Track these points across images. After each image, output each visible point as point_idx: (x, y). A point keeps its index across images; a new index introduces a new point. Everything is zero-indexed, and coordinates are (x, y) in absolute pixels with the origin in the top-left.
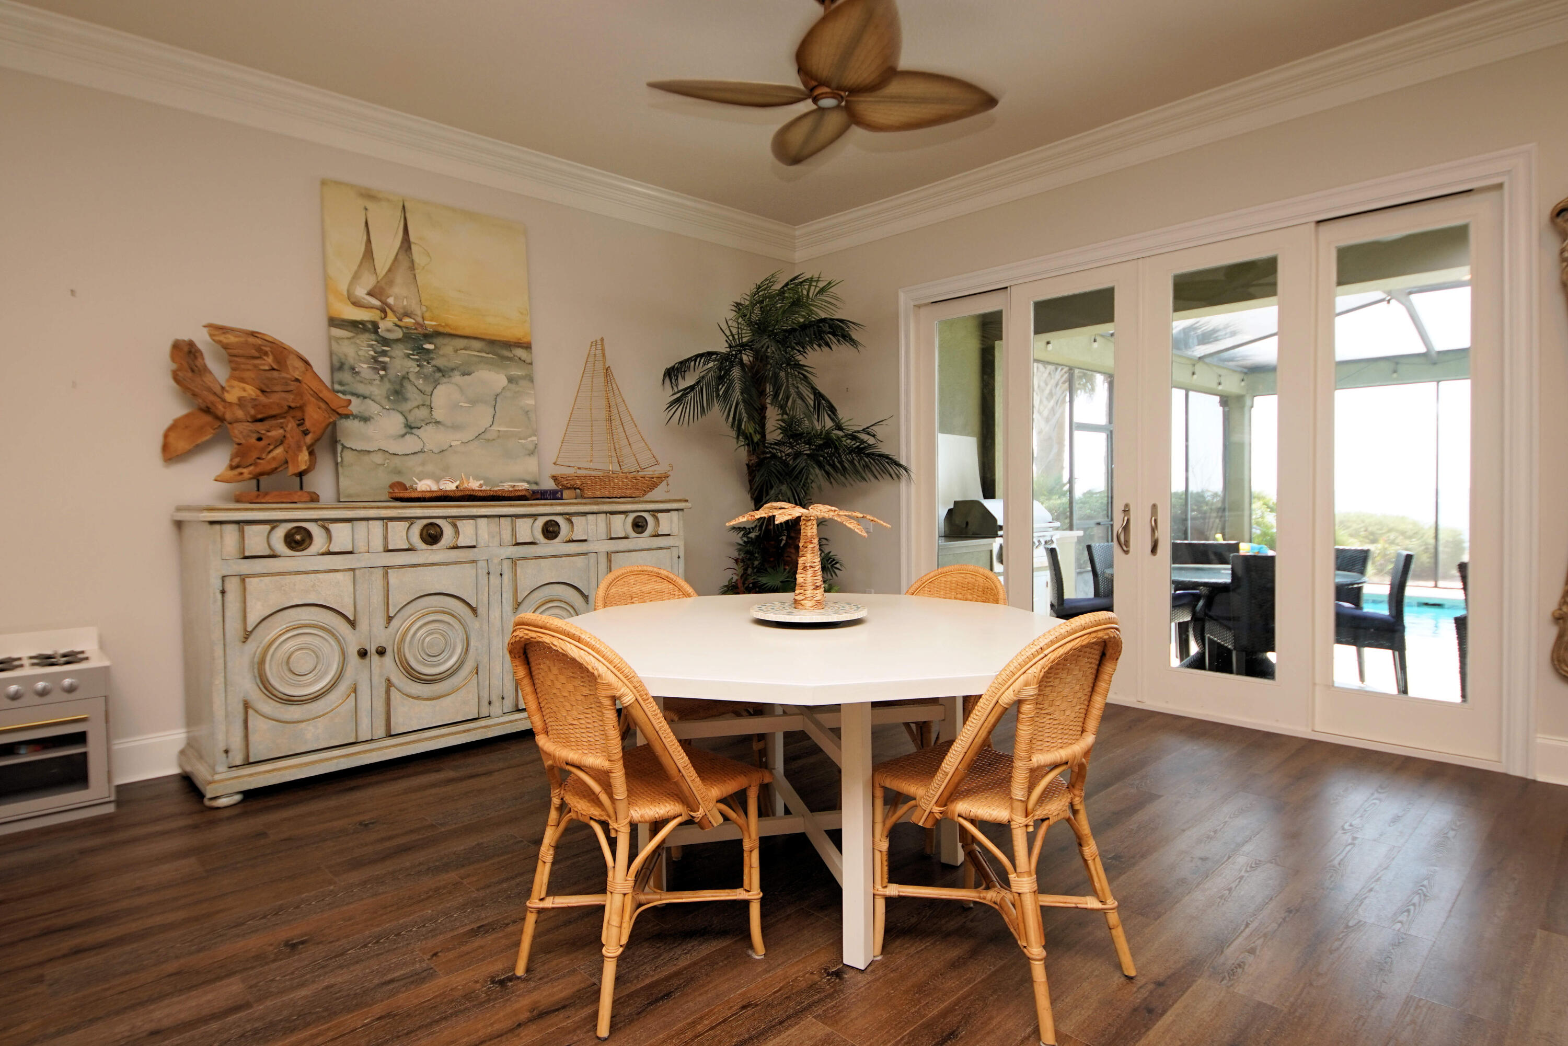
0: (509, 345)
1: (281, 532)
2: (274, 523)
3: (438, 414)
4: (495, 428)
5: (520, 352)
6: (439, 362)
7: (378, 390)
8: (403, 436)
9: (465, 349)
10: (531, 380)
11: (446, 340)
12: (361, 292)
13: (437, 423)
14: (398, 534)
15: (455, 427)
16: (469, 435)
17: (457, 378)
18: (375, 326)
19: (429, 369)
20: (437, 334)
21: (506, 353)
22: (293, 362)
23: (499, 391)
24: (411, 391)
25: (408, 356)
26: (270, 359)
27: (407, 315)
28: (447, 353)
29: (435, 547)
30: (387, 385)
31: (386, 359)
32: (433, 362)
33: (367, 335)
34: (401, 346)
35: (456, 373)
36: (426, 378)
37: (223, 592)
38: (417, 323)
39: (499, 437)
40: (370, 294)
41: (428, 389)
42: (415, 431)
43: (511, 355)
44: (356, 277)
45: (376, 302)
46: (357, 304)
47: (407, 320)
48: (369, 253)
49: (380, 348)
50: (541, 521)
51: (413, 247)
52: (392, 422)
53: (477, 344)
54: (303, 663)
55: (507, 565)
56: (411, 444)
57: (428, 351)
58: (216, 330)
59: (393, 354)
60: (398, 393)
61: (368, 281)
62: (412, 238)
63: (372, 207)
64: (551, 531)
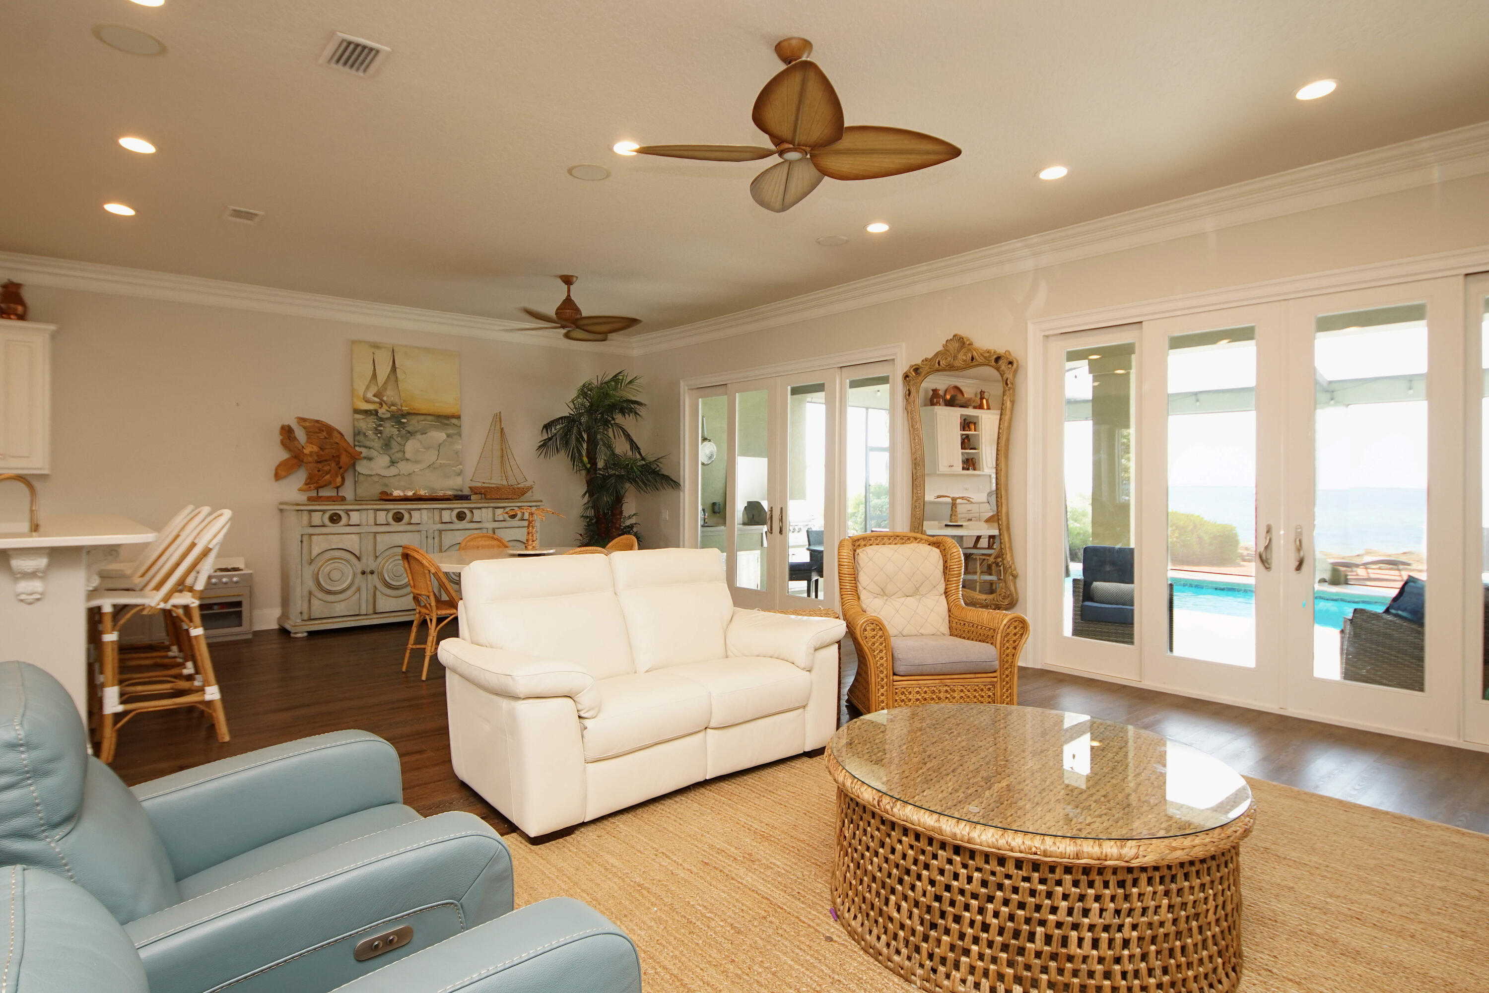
0: (448, 417)
1: (327, 515)
2: (324, 511)
3: (408, 456)
4: (439, 461)
5: (454, 421)
6: (409, 428)
7: (377, 444)
8: (389, 467)
10: (460, 435)
11: (413, 417)
12: (370, 395)
13: (407, 460)
14: (382, 517)
15: (416, 462)
16: (425, 465)
17: (419, 436)
18: (376, 412)
19: (403, 432)
20: (409, 414)
22: (335, 434)
23: (441, 442)
24: (394, 444)
25: (393, 426)
26: (325, 433)
27: (393, 405)
28: (414, 423)
29: (399, 524)
30: (382, 441)
31: (382, 428)
32: (406, 429)
34: (389, 421)
36: (402, 437)
37: (302, 542)
38: (398, 409)
40: (374, 396)
41: (403, 443)
42: (395, 464)
43: (448, 422)
44: (368, 388)
45: (377, 400)
46: (368, 401)
47: (393, 408)
48: (374, 375)
49: (378, 423)
50: (455, 512)
51: (397, 370)
52: (384, 460)
53: (429, 418)
54: (336, 575)
55: (437, 533)
56: (393, 471)
57: (404, 423)
58: (301, 420)
60: (387, 446)
61: (374, 389)
62: (397, 365)
63: (377, 352)
64: (461, 516)
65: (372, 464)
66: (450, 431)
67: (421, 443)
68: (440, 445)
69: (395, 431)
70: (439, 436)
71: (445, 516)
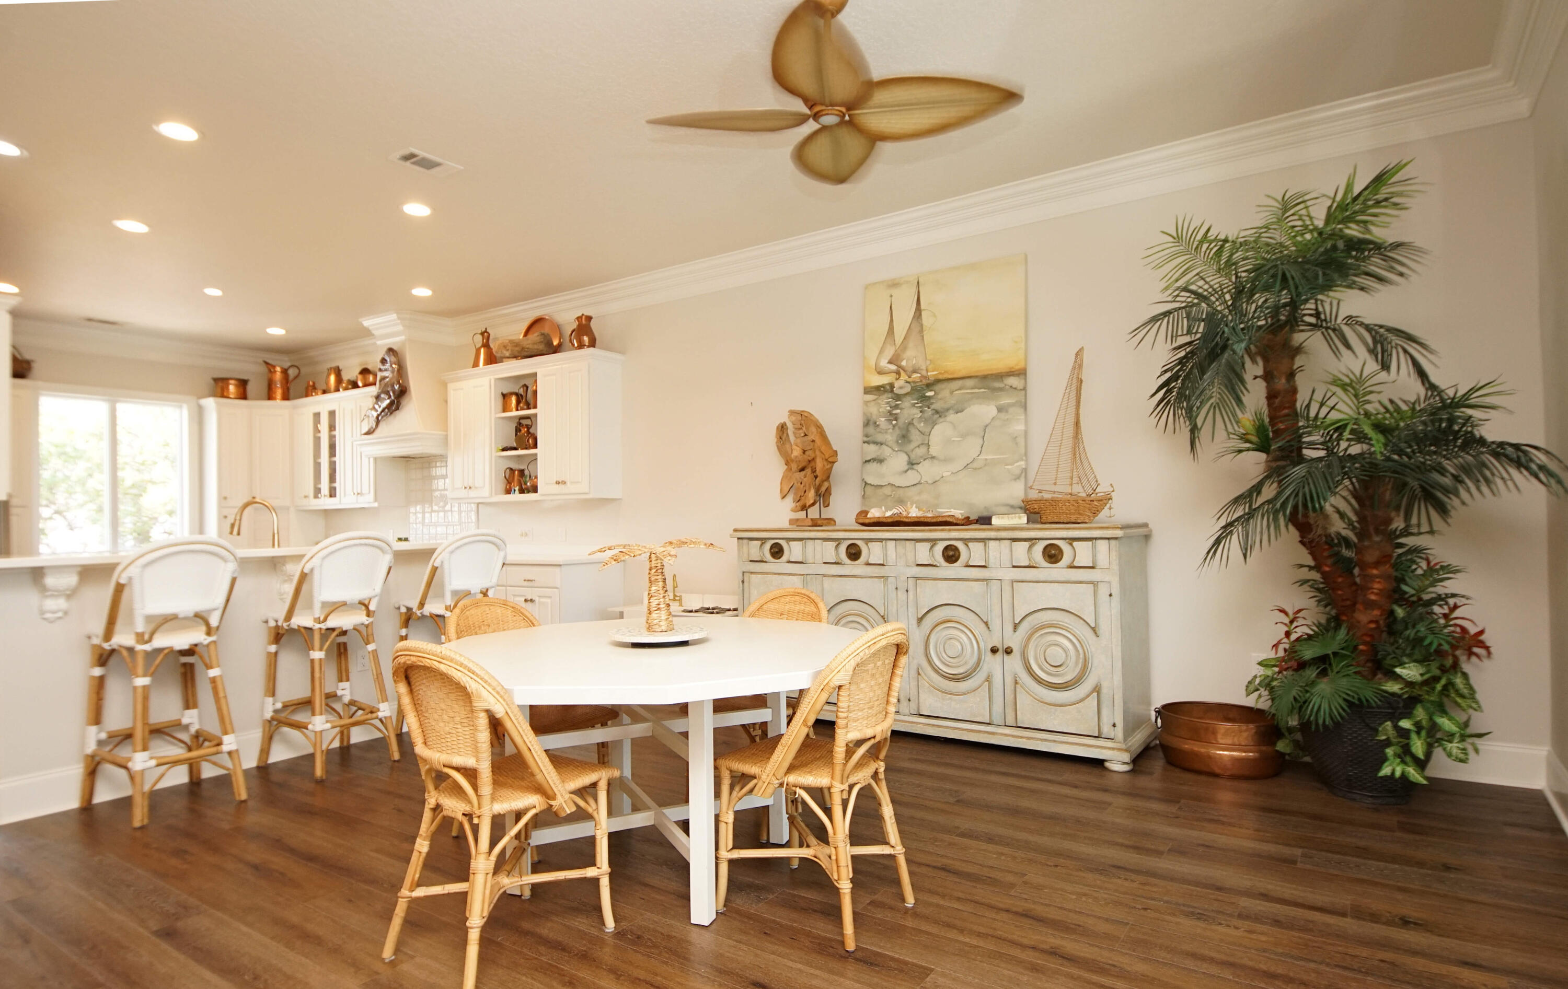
0: (1000, 376)
3: (933, 451)
5: (1013, 381)
6: (937, 405)
7: (890, 437)
8: (906, 471)
9: (960, 389)
10: (1025, 407)
12: (884, 363)
13: (933, 458)
15: (947, 460)
17: (952, 417)
18: (892, 386)
19: (929, 412)
20: (938, 381)
21: (997, 385)
22: (815, 429)
23: (988, 422)
25: (913, 405)
26: (804, 429)
27: (915, 371)
28: (944, 396)
29: (856, 562)
30: (897, 432)
31: (898, 411)
32: (933, 407)
33: (886, 395)
34: (908, 398)
35: (951, 411)
36: (926, 421)
37: (743, 582)
38: (922, 376)
39: (985, 465)
40: (890, 362)
41: (927, 430)
42: (915, 467)
43: (1001, 385)
44: (881, 351)
45: (893, 367)
46: (881, 372)
47: (915, 375)
48: (891, 330)
49: (894, 403)
50: (941, 546)
51: (923, 313)
52: (900, 461)
53: (970, 383)
55: (911, 581)
56: (912, 478)
57: (929, 397)
58: (792, 412)
59: (902, 406)
60: (905, 437)
61: (890, 352)
62: (923, 306)
63: (895, 292)
64: (951, 555)
65: (884, 468)
66: (1005, 400)
67: (955, 427)
68: (987, 425)
69: (916, 413)
70: (984, 411)
71: (923, 553)
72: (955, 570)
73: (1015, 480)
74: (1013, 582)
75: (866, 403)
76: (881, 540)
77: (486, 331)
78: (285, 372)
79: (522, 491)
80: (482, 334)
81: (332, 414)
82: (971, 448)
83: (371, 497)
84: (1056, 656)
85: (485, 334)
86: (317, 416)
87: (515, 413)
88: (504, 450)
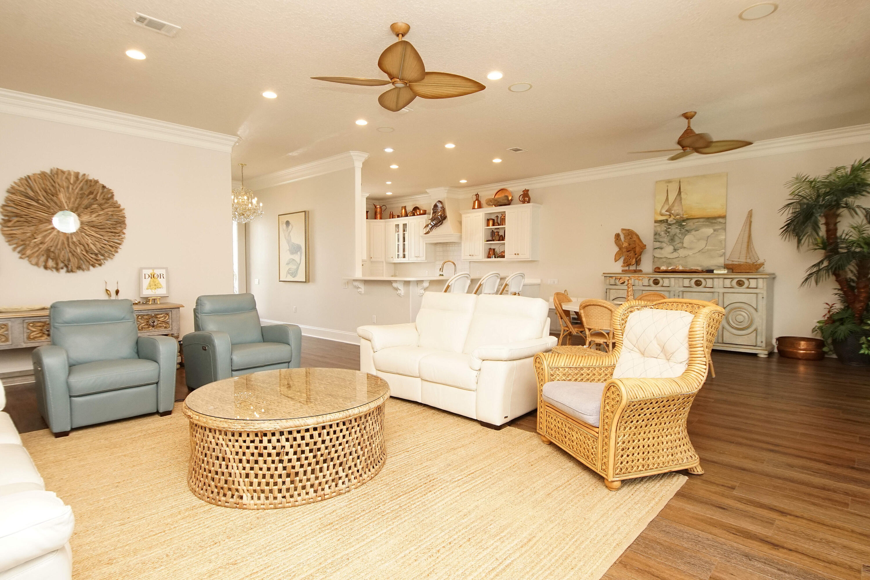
0: (715, 218)
3: (685, 245)
4: (706, 248)
5: (720, 220)
6: (687, 228)
7: (666, 240)
8: (673, 253)
9: (697, 222)
10: (725, 229)
11: (691, 221)
12: (664, 211)
13: (685, 248)
14: (646, 282)
15: (691, 249)
16: (696, 251)
17: (693, 232)
18: (667, 220)
19: (684, 231)
20: (688, 219)
21: (714, 221)
22: (634, 236)
24: (676, 239)
25: (677, 228)
26: (630, 236)
27: (678, 215)
28: (690, 225)
29: (657, 286)
30: (669, 238)
31: (670, 230)
32: (685, 229)
33: (664, 224)
34: (674, 225)
35: (693, 231)
36: (682, 234)
37: (606, 291)
38: (681, 217)
39: (708, 251)
40: (666, 211)
41: (682, 237)
44: (663, 207)
45: (668, 213)
46: (662, 215)
47: (678, 217)
48: (667, 199)
50: (696, 280)
51: (682, 193)
52: (671, 248)
53: (702, 220)
55: (681, 293)
56: (675, 255)
57: (684, 225)
58: (623, 230)
59: (672, 228)
60: (672, 240)
61: (666, 207)
62: (682, 190)
63: (669, 185)
64: (698, 283)
65: (663, 251)
66: (717, 227)
67: (694, 236)
68: (708, 236)
69: (678, 231)
70: (709, 231)
71: (686, 282)
72: (700, 289)
73: (720, 256)
74: (724, 293)
75: (655, 226)
76: (669, 278)
77: (477, 194)
78: (381, 208)
79: (495, 257)
80: (476, 195)
81: (405, 225)
82: (702, 244)
83: (424, 258)
84: (740, 318)
85: (477, 195)
86: (397, 226)
87: (491, 227)
88: (487, 241)
